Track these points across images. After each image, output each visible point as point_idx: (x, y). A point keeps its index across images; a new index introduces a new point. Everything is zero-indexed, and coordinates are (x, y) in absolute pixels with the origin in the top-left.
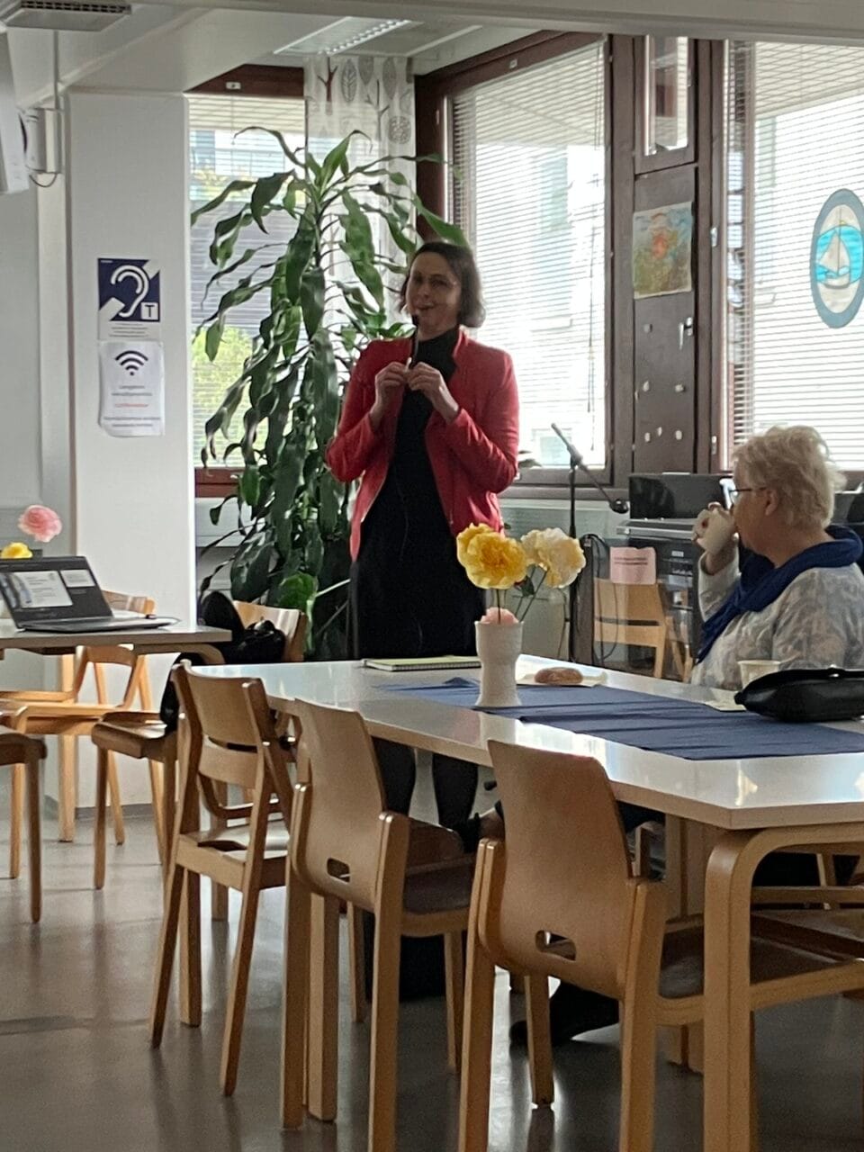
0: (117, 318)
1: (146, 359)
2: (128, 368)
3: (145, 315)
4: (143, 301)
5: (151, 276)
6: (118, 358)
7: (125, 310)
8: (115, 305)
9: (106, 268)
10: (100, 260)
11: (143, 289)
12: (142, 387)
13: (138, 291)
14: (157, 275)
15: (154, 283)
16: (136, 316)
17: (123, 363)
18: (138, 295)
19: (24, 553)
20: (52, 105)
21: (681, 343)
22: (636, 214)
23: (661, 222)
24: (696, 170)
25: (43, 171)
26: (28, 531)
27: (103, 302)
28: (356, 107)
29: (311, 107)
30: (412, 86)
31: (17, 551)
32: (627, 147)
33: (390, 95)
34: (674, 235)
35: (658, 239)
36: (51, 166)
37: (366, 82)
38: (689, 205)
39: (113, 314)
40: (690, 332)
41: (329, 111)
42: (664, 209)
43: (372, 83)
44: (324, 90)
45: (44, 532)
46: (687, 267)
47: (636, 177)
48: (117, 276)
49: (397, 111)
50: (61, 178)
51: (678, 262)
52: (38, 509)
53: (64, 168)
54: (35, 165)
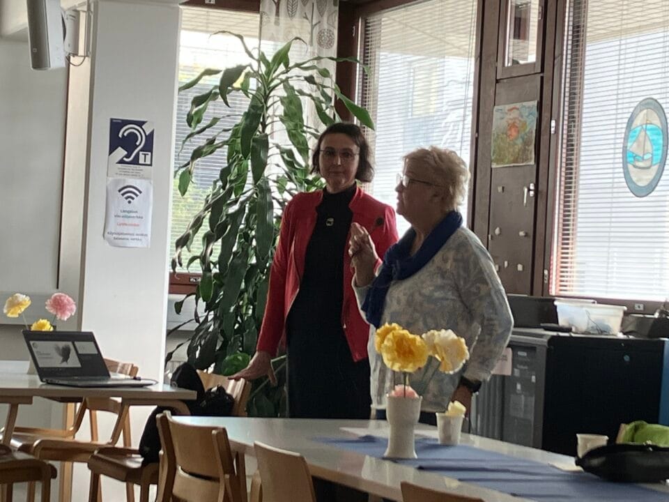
0: (121, 162)
1: (140, 192)
2: (127, 198)
3: (141, 161)
4: (141, 150)
5: (147, 134)
6: (120, 191)
7: (128, 156)
8: (120, 152)
9: (116, 126)
10: (112, 120)
11: (141, 143)
12: (136, 212)
13: (138, 143)
14: (152, 133)
15: (150, 138)
16: (135, 161)
17: (123, 195)
18: (137, 146)
19: (48, 327)
20: (85, 8)
21: (525, 201)
22: (496, 107)
23: (515, 114)
24: (542, 78)
25: (75, 54)
26: (52, 311)
27: (112, 149)
28: (297, 21)
29: (265, 19)
30: (337, 8)
31: (44, 325)
32: (493, 59)
33: (321, 14)
34: (524, 124)
35: (512, 126)
36: (81, 51)
37: (305, 5)
38: (535, 103)
39: (119, 159)
40: (532, 193)
41: (277, 23)
42: (518, 105)
43: (309, 5)
44: (274, 7)
45: (63, 313)
46: (532, 148)
47: (497, 81)
48: (124, 132)
49: (325, 26)
50: (88, 61)
51: (526, 143)
52: (60, 296)
53: (91, 53)
54: (69, 50)
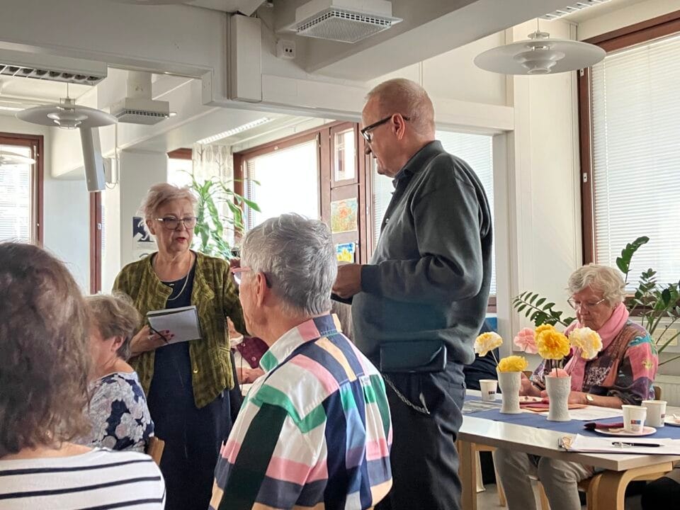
7: (143, 237)
8: (139, 236)
9: (136, 221)
16: (148, 240)
22: (332, 202)
23: (344, 205)
24: (359, 186)
25: (111, 183)
27: (135, 234)
28: (212, 163)
29: (195, 163)
30: (232, 157)
32: (328, 178)
33: (224, 159)
34: (350, 211)
35: (343, 212)
36: (114, 181)
37: (215, 155)
38: (356, 199)
40: (357, 246)
41: (201, 165)
42: (345, 200)
43: (217, 155)
44: (200, 156)
46: (356, 222)
47: (331, 189)
48: (140, 224)
49: (227, 166)
51: (352, 220)
